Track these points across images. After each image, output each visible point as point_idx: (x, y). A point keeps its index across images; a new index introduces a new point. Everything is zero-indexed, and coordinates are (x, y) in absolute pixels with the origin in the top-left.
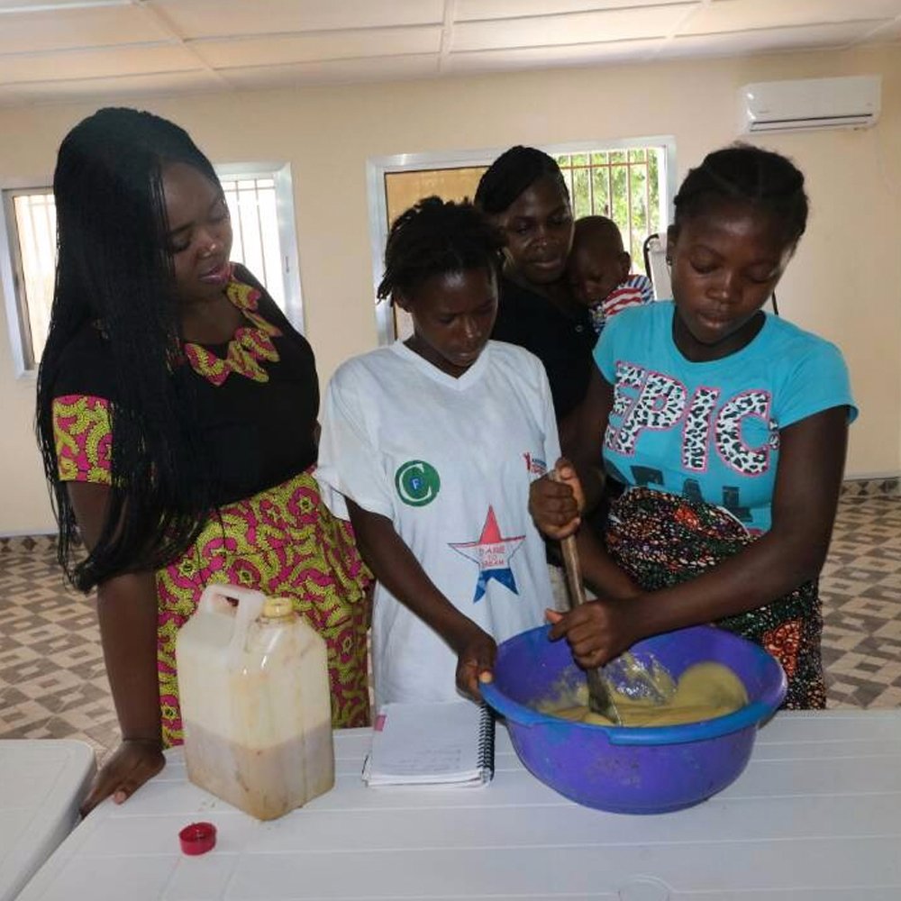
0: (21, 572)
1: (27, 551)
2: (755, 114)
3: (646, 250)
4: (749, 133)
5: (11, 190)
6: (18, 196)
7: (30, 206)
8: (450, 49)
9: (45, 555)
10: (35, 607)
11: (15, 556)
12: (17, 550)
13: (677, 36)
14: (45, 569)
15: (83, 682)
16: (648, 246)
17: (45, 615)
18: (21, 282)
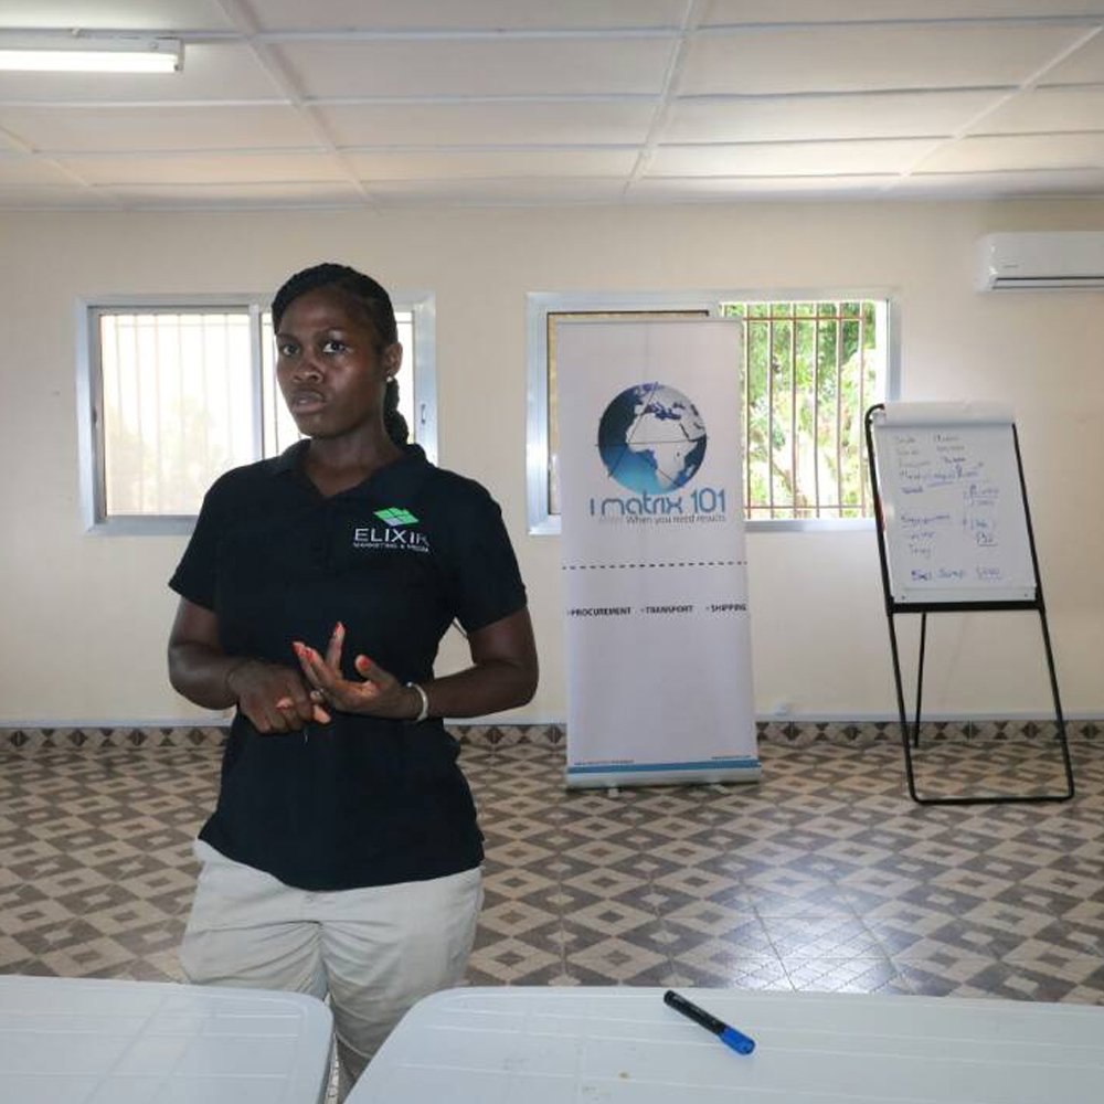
0: (71, 773)
1: (77, 747)
2: (997, 268)
3: (868, 422)
4: (990, 290)
5: (97, 307)
6: (105, 315)
7: (116, 326)
8: (645, 173)
9: (98, 753)
10: (95, 818)
11: (61, 753)
12: (62, 744)
13: (913, 174)
14: (101, 772)
15: (167, 917)
16: (871, 417)
17: (108, 829)
18: (99, 417)
